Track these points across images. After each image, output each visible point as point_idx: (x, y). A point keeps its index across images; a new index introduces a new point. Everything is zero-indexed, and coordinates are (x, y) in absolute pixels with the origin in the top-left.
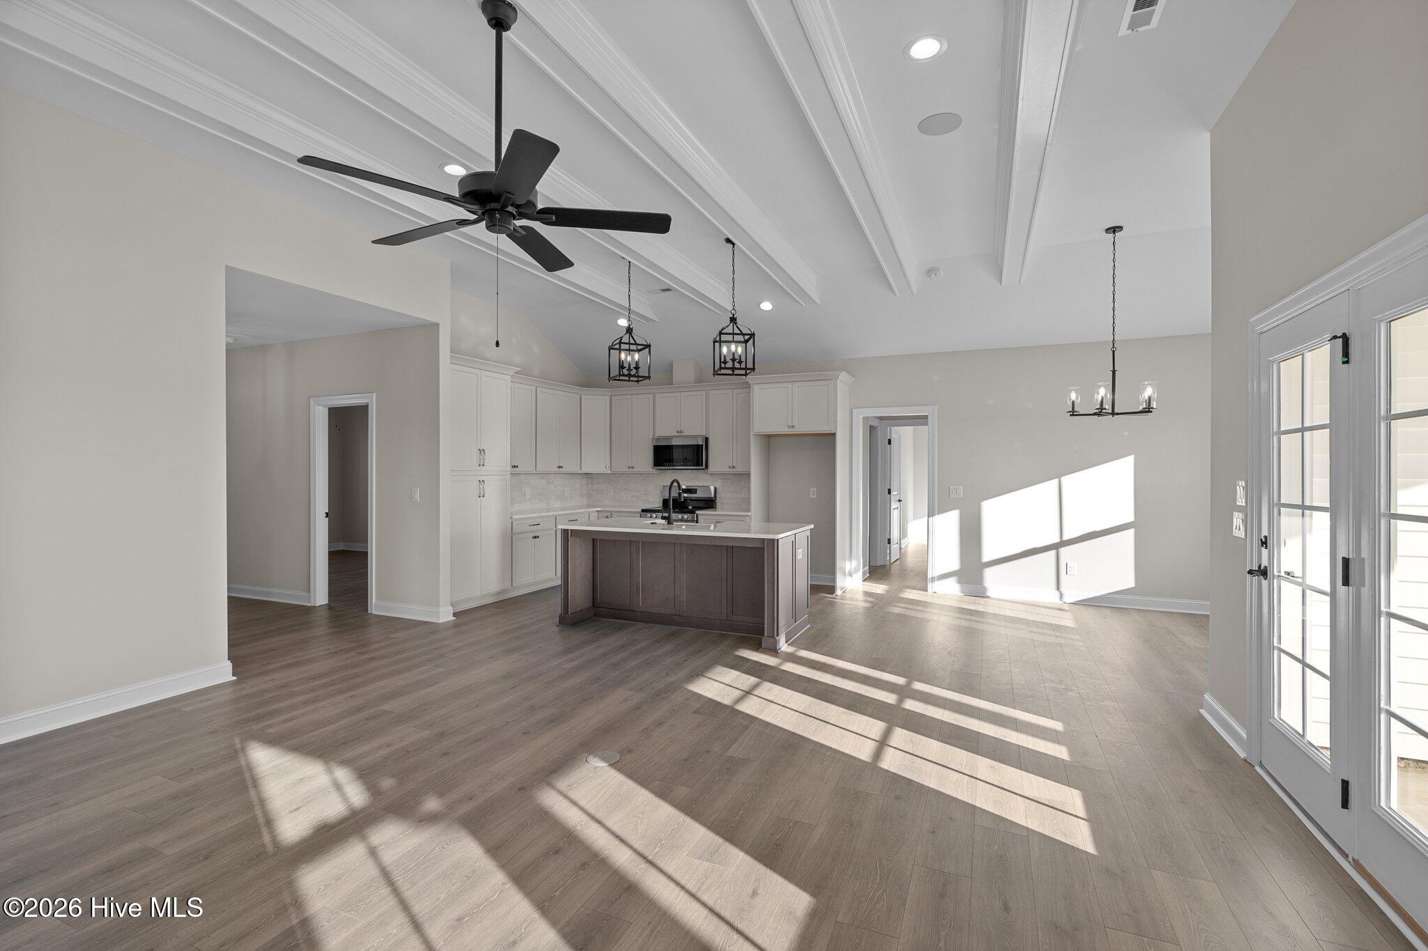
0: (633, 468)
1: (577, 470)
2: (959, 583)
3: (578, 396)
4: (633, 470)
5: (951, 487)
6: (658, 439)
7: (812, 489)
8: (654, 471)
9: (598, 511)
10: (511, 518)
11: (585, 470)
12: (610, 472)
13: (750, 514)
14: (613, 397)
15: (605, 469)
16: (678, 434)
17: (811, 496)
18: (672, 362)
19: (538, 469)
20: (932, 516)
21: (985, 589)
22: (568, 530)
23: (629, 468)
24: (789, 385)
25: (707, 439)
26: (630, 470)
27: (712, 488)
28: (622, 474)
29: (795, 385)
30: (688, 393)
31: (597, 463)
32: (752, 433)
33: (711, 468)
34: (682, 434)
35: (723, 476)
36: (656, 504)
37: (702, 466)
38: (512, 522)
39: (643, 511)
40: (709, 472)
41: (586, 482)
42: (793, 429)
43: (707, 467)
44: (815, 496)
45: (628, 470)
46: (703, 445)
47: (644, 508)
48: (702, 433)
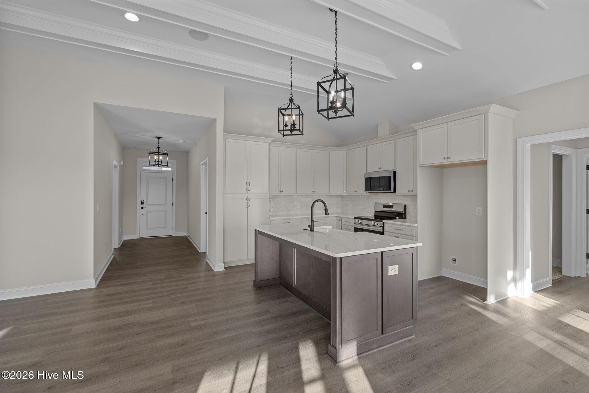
1: (327, 193)
3: (328, 152)
4: (357, 193)
6: (367, 174)
7: (477, 208)
8: (366, 194)
9: (336, 217)
10: (269, 219)
11: (332, 193)
12: (346, 194)
13: (416, 225)
14: (347, 151)
15: (343, 193)
16: (379, 170)
18: (377, 126)
19: (297, 193)
23: (355, 191)
24: (445, 125)
25: (395, 173)
27: (403, 206)
28: (351, 196)
29: (450, 124)
30: (384, 143)
31: (341, 191)
32: (419, 166)
33: (397, 192)
34: (381, 170)
36: (371, 214)
37: (391, 190)
38: (270, 221)
39: (355, 218)
40: (397, 194)
41: (340, 200)
42: (449, 160)
43: (395, 190)
44: (481, 214)
45: (354, 193)
46: (391, 176)
47: (356, 216)
48: (393, 168)
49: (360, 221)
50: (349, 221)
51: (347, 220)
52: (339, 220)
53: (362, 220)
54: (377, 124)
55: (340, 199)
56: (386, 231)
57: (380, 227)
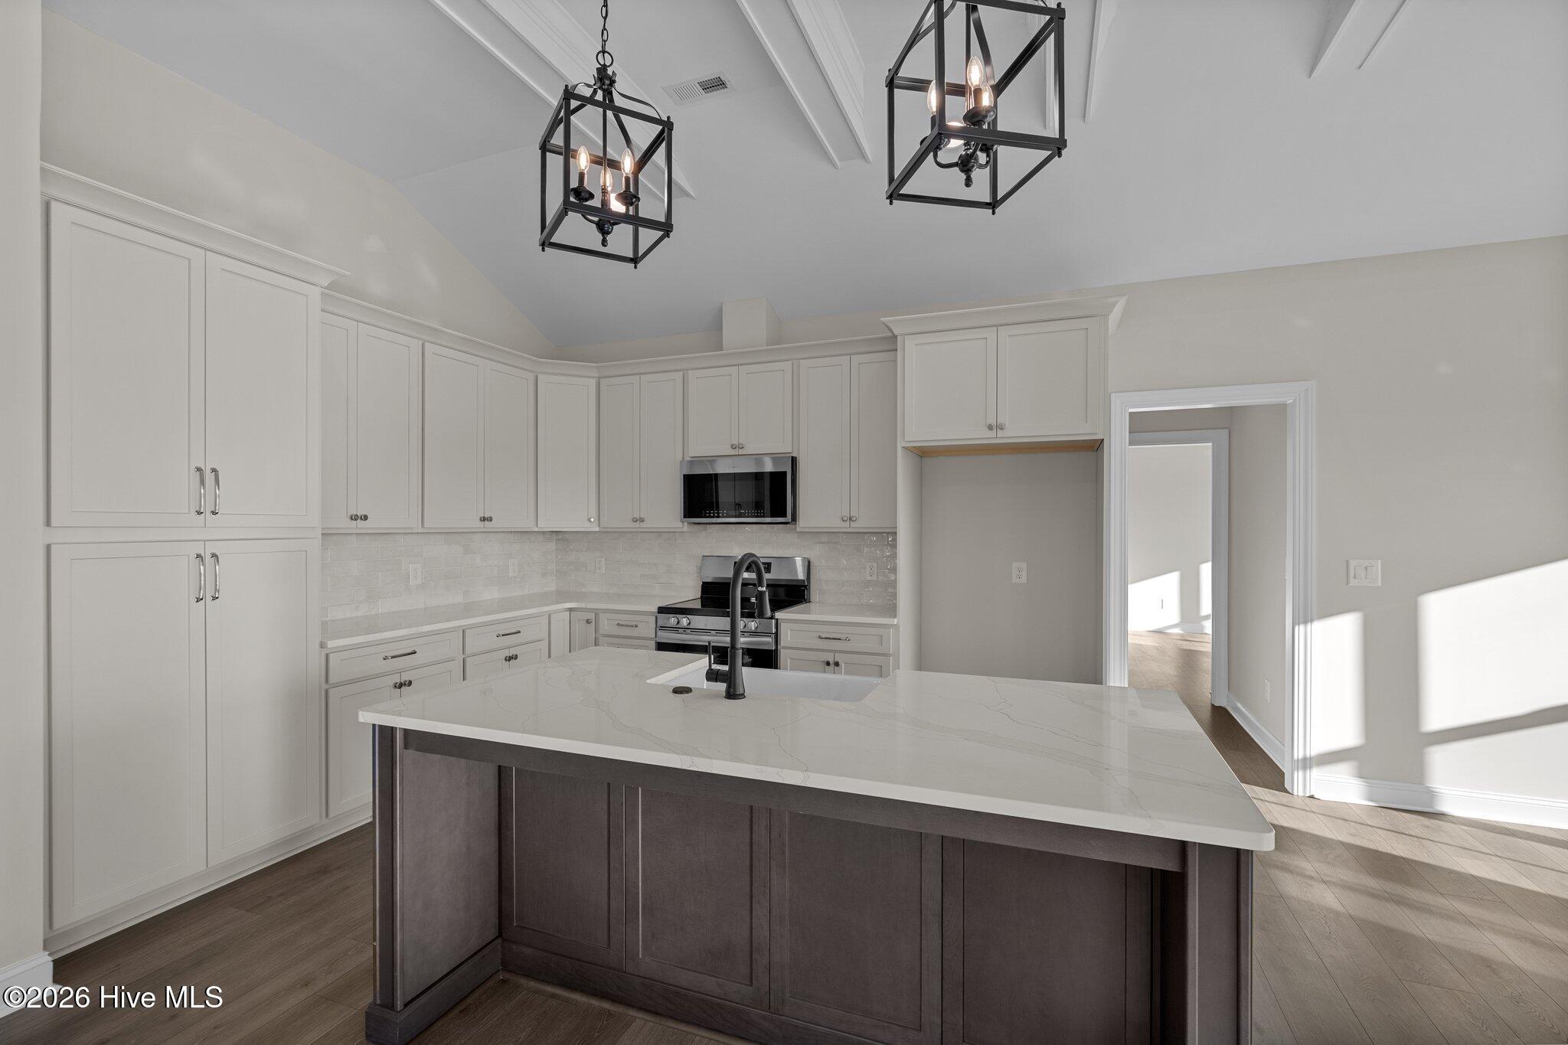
0: (642, 520)
1: (529, 525)
2: (1361, 776)
3: (531, 377)
4: (643, 525)
5: (1353, 563)
6: (692, 463)
7: (1015, 565)
8: (686, 527)
9: (570, 610)
10: (322, 645)
11: (545, 525)
12: (597, 529)
13: (895, 621)
14: (602, 381)
15: (587, 524)
16: (733, 452)
17: (1015, 580)
18: (721, 309)
19: (426, 525)
20: (1305, 622)
21: (1431, 794)
22: (392, 729)
23: (635, 520)
24: (990, 334)
25: (794, 460)
26: (637, 524)
27: (799, 561)
28: (620, 533)
29: (1004, 332)
30: (753, 368)
31: (578, 518)
32: (900, 445)
33: (803, 522)
34: (741, 452)
35: (830, 537)
36: (689, 593)
37: (784, 515)
38: (327, 656)
39: (662, 610)
40: (798, 530)
41: (554, 548)
42: (1000, 434)
43: (794, 519)
44: (1024, 580)
45: (633, 525)
46: (786, 472)
47: (663, 604)
48: (785, 447)
49: (684, 621)
50: (634, 623)
51: (624, 619)
52: (588, 622)
53: (690, 617)
54: (722, 303)
55: (551, 546)
56: (785, 648)
57: (767, 634)
